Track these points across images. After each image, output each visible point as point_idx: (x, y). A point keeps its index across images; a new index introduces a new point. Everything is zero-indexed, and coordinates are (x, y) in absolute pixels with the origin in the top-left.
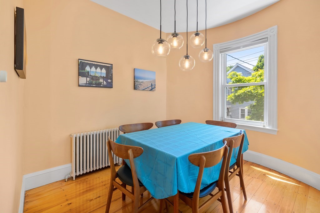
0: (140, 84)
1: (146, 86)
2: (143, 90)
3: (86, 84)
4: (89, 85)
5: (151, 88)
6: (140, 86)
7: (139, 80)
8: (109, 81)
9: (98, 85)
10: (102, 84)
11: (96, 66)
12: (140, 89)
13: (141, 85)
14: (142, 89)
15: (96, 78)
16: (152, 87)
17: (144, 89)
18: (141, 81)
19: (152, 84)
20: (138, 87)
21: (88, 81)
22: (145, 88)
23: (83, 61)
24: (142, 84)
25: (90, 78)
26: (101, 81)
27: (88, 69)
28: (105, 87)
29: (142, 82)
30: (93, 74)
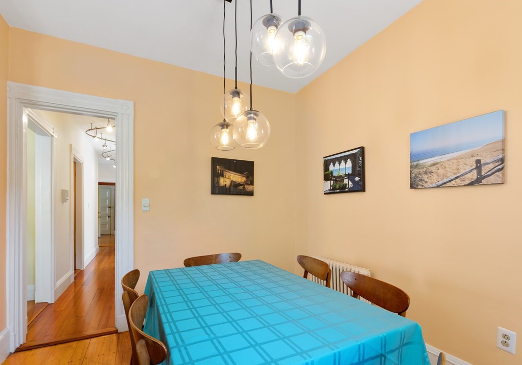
0: (426, 173)
1: (449, 174)
2: (438, 187)
3: (330, 190)
4: (332, 191)
5: (474, 175)
6: (425, 177)
7: (422, 162)
8: (357, 179)
9: (343, 190)
10: (347, 186)
11: (339, 160)
12: (425, 185)
13: (431, 172)
14: (435, 185)
15: (339, 179)
16: (479, 172)
17: (441, 183)
18: (429, 161)
19: (478, 161)
20: (421, 180)
21: (332, 186)
22: (446, 180)
23: (327, 159)
24: (433, 169)
25: (333, 180)
26: (346, 181)
27: (331, 168)
28: (351, 191)
29: (434, 165)
30: (335, 174)
